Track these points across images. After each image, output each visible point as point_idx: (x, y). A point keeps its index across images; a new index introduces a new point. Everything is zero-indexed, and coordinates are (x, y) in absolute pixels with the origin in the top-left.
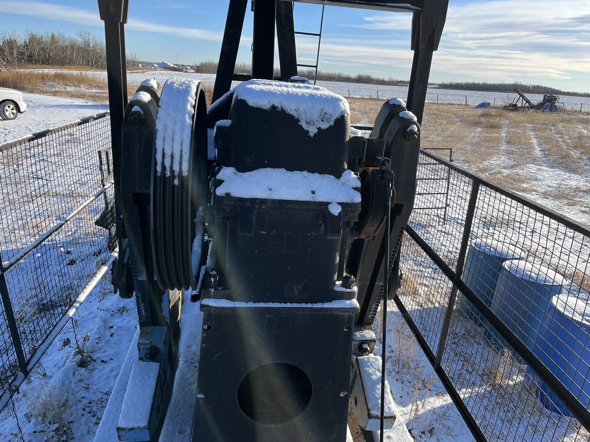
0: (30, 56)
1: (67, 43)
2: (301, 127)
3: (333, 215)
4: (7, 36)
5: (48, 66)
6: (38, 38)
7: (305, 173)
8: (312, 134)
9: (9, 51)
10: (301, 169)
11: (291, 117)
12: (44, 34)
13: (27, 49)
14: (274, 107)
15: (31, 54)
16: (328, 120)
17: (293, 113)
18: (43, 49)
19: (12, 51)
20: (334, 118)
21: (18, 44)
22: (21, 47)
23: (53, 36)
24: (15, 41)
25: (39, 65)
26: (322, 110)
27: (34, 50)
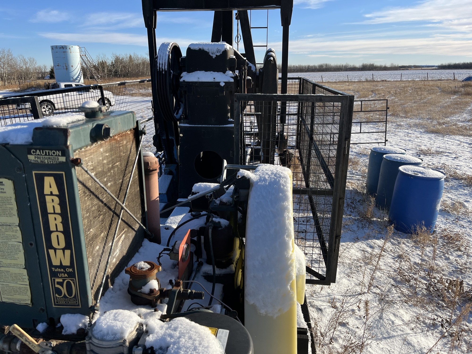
0: (116, 72)
1: (140, 61)
2: (210, 55)
3: (221, 86)
4: (100, 59)
5: (128, 78)
6: (121, 59)
7: (212, 72)
8: (214, 58)
9: (102, 69)
10: (210, 71)
11: (207, 52)
12: (124, 56)
13: (114, 67)
14: (200, 49)
15: (117, 70)
16: (220, 52)
17: (207, 50)
18: (124, 67)
19: (103, 69)
20: (222, 51)
21: (108, 64)
22: (110, 66)
23: (130, 57)
24: (105, 62)
25: (122, 78)
26: (217, 48)
27: (118, 67)
